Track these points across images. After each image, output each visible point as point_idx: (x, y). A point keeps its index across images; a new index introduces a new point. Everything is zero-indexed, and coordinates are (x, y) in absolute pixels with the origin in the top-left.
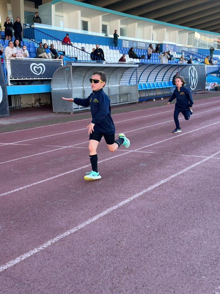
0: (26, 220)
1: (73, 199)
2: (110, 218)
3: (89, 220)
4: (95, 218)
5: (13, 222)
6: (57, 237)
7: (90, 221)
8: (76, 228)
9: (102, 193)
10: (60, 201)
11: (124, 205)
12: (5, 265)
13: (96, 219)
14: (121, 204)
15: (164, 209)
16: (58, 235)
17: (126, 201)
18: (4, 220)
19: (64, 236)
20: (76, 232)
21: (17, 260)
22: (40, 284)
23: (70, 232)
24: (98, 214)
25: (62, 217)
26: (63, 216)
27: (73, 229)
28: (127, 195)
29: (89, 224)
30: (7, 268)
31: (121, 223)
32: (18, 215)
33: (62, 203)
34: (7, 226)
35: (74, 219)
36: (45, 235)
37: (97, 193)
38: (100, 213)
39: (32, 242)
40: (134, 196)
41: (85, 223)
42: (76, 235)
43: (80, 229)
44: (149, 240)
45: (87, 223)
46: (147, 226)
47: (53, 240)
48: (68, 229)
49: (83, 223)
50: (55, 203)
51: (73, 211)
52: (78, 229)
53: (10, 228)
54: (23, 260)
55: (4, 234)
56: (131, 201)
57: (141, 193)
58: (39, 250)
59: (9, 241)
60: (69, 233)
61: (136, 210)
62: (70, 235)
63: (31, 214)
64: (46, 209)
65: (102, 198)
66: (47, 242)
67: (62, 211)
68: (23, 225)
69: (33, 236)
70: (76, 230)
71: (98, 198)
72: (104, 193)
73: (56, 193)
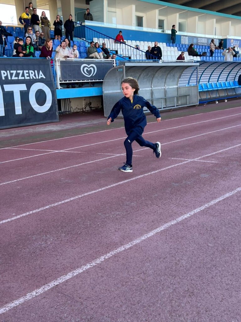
0: (77, 233)
1: (127, 211)
2: (168, 234)
3: (145, 235)
4: (151, 234)
5: (64, 235)
6: (110, 252)
7: (146, 237)
8: (131, 244)
9: (159, 207)
10: (113, 213)
11: (183, 220)
12: (57, 280)
13: (152, 235)
14: (180, 219)
15: (230, 225)
16: (111, 250)
17: (186, 216)
18: (55, 232)
19: (118, 252)
20: (130, 248)
21: (69, 276)
22: (93, 302)
23: (124, 247)
24: (155, 229)
25: (115, 231)
26: (117, 230)
27: (128, 245)
28: (187, 210)
29: (144, 240)
30: (58, 283)
31: (180, 240)
32: (69, 227)
33: (116, 215)
34: (58, 239)
35: (129, 233)
36: (97, 250)
37: (152, 205)
38: (157, 228)
39: (84, 257)
40: (195, 211)
41: (141, 239)
42: (131, 252)
43: (136, 245)
44: (212, 260)
45: (143, 238)
46: (209, 245)
47: (107, 255)
48: (122, 245)
49: (138, 239)
50: (108, 215)
51: (127, 224)
52: (133, 245)
53: (61, 241)
54: (75, 276)
55: (55, 247)
56: (192, 216)
57: (203, 208)
58: (91, 266)
59: (61, 255)
60: (123, 249)
61: (197, 226)
62: (124, 251)
63: (83, 226)
64: (99, 222)
65: (158, 212)
66: (100, 257)
67: (116, 225)
68: (74, 239)
69: (86, 251)
70: (131, 246)
71: (154, 211)
72: (160, 206)
73: (109, 205)
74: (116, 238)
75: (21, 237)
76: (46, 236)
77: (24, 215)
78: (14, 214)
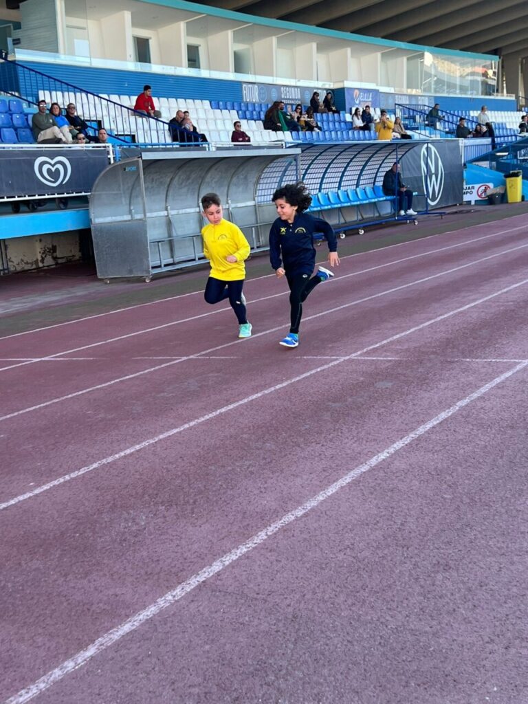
0: (188, 502)
1: (264, 459)
2: (363, 488)
3: (322, 493)
4: (332, 490)
5: (164, 507)
6: (272, 525)
7: (325, 496)
8: (303, 509)
9: (323, 445)
10: (237, 464)
11: (380, 463)
12: (198, 574)
13: (334, 491)
14: (374, 461)
15: (468, 464)
16: (271, 521)
17: (383, 456)
18: (142, 505)
19: (287, 523)
20: (306, 515)
21: (217, 567)
22: (285, 596)
23: (293, 515)
24: (334, 481)
25: (261, 492)
26: (263, 490)
27: (297, 510)
28: (379, 446)
29: (324, 500)
30: (204, 579)
31: (389, 494)
32: (166, 495)
33: (246, 467)
34: (155, 515)
35: (289, 493)
36: (245, 523)
37: (309, 444)
38: (338, 479)
39: (226, 536)
40: (395, 445)
41: (317, 499)
42: (309, 520)
43: (313, 510)
44: (459, 518)
45: (321, 498)
46: (445, 496)
47: (268, 530)
48: (287, 512)
49: (311, 500)
50: (229, 468)
51: (277, 480)
52: (307, 510)
53: (165, 517)
54: (228, 566)
55: (159, 527)
56: (392, 455)
57: (407, 440)
58: (249, 548)
59: (179, 538)
60: (293, 518)
61: (411, 470)
62: (296, 520)
63: (192, 490)
64: (219, 481)
65: (326, 454)
66: (257, 534)
67: (255, 482)
68: (188, 511)
69: (223, 527)
70: (304, 511)
71: (317, 454)
72: (325, 444)
73: (221, 451)
74: (269, 501)
75: (79, 520)
76: (129, 513)
77: (56, 483)
78: (31, 484)
